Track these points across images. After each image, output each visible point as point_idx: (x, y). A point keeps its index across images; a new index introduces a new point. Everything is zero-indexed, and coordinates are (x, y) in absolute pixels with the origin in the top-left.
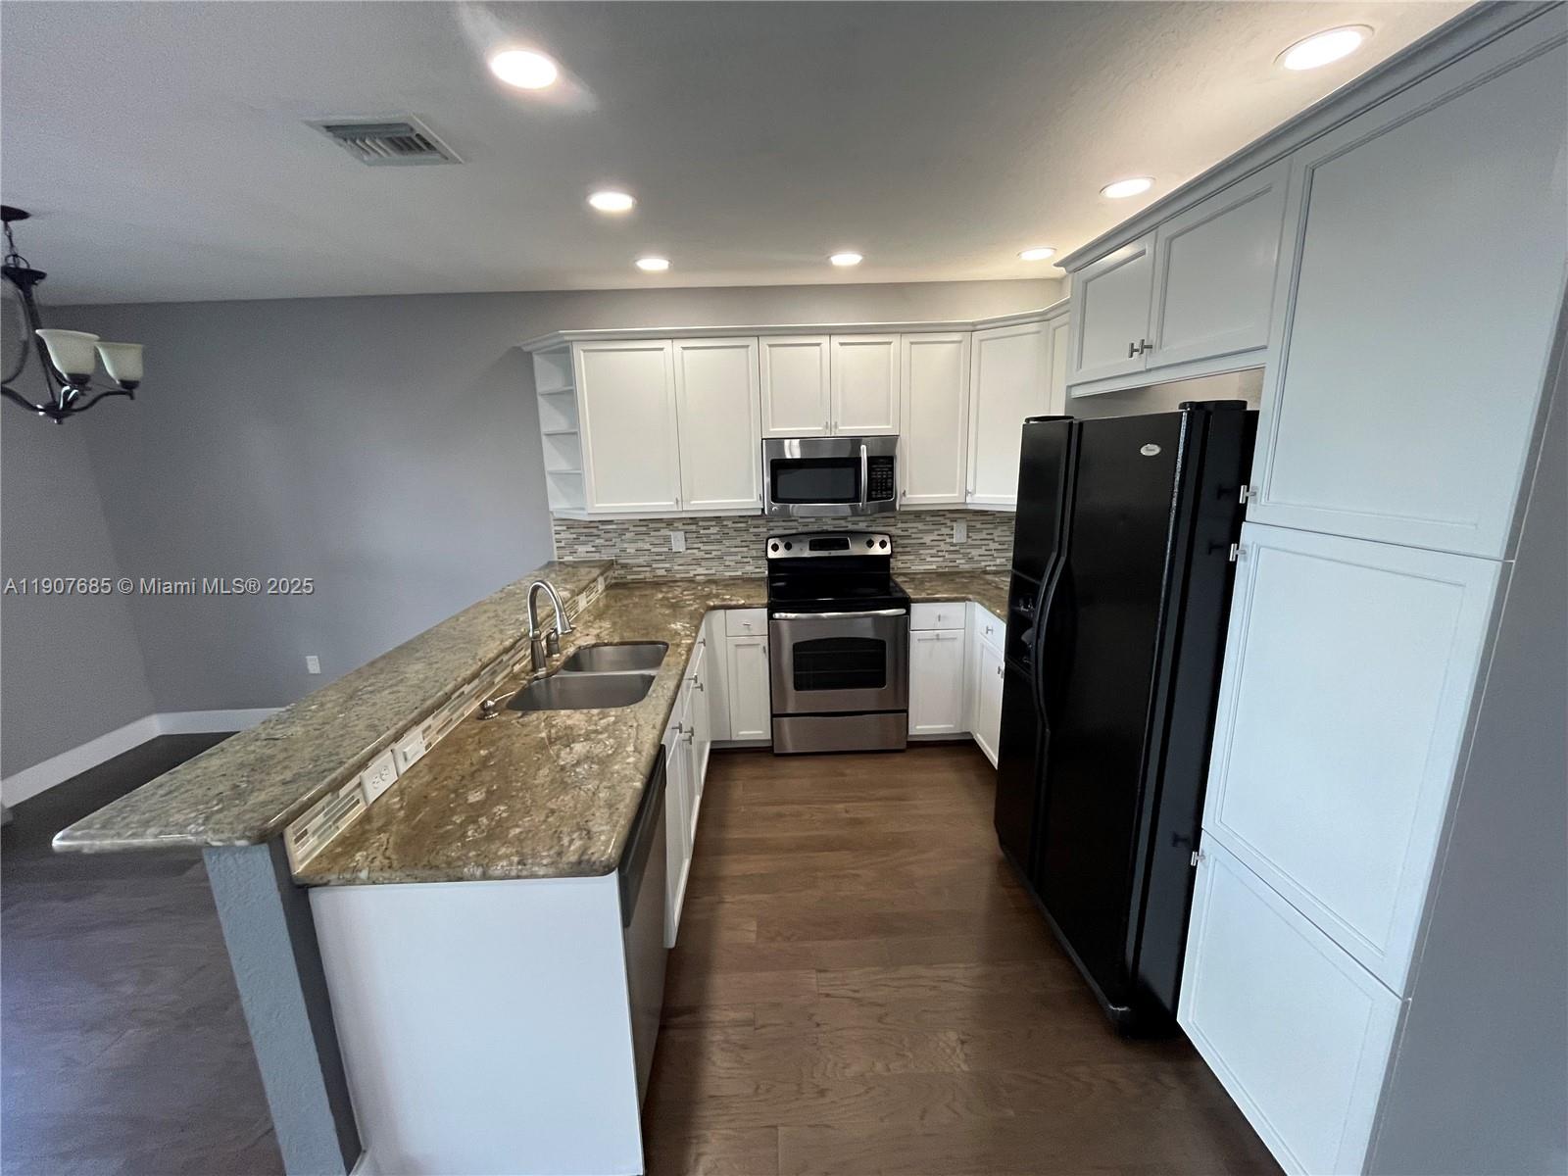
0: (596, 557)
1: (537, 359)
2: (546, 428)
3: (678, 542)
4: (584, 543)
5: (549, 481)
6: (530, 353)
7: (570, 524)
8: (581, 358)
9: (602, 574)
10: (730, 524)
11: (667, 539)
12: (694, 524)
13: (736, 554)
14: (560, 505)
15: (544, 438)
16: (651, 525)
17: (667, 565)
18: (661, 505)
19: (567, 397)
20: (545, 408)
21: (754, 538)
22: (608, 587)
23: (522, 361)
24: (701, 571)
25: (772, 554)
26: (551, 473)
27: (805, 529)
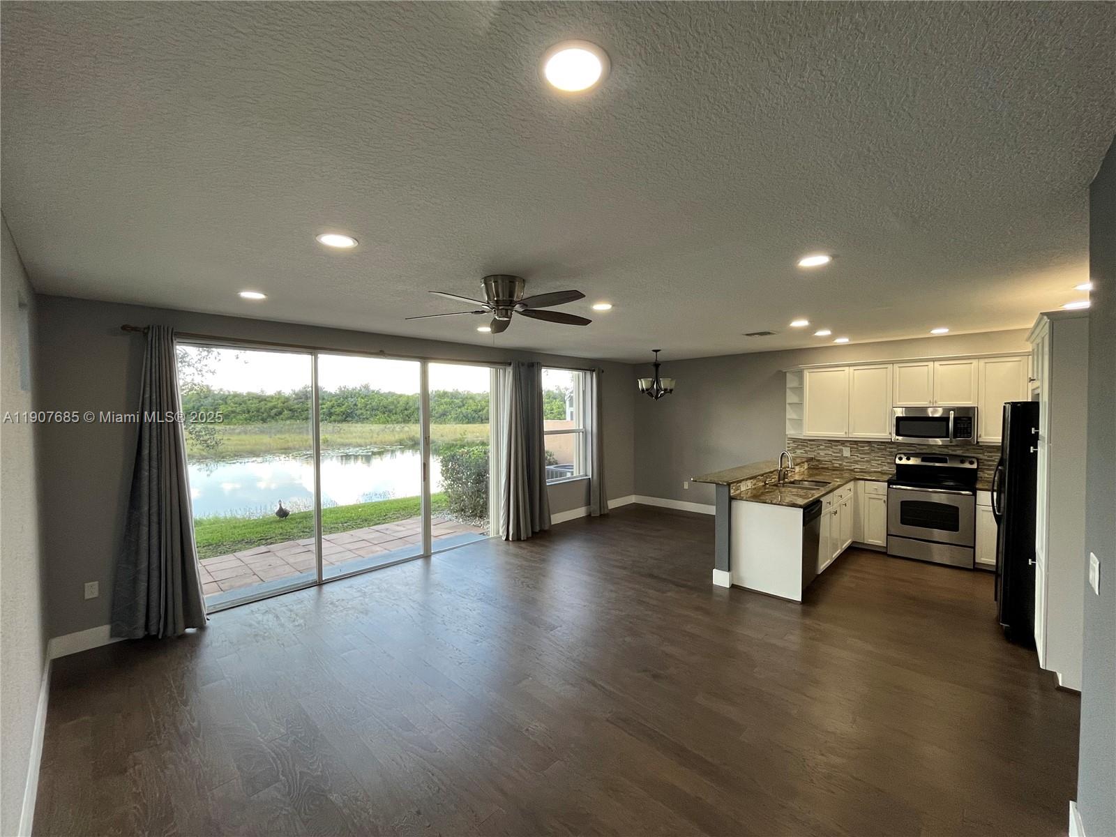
0: (805, 455)
1: (787, 374)
2: (788, 401)
3: (846, 452)
4: (801, 449)
5: (787, 421)
6: (785, 373)
7: (795, 440)
8: (807, 375)
9: (807, 461)
10: (876, 446)
11: (841, 451)
12: (855, 444)
13: (878, 460)
14: (791, 432)
15: (787, 405)
16: (832, 443)
17: (840, 462)
18: (840, 434)
19: (800, 389)
20: (788, 392)
21: (889, 454)
22: (809, 468)
23: (782, 376)
24: (857, 466)
25: (898, 461)
26: (789, 419)
27: (921, 452)
